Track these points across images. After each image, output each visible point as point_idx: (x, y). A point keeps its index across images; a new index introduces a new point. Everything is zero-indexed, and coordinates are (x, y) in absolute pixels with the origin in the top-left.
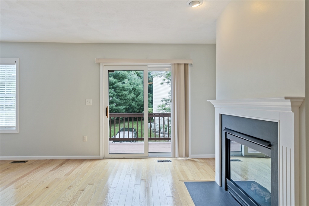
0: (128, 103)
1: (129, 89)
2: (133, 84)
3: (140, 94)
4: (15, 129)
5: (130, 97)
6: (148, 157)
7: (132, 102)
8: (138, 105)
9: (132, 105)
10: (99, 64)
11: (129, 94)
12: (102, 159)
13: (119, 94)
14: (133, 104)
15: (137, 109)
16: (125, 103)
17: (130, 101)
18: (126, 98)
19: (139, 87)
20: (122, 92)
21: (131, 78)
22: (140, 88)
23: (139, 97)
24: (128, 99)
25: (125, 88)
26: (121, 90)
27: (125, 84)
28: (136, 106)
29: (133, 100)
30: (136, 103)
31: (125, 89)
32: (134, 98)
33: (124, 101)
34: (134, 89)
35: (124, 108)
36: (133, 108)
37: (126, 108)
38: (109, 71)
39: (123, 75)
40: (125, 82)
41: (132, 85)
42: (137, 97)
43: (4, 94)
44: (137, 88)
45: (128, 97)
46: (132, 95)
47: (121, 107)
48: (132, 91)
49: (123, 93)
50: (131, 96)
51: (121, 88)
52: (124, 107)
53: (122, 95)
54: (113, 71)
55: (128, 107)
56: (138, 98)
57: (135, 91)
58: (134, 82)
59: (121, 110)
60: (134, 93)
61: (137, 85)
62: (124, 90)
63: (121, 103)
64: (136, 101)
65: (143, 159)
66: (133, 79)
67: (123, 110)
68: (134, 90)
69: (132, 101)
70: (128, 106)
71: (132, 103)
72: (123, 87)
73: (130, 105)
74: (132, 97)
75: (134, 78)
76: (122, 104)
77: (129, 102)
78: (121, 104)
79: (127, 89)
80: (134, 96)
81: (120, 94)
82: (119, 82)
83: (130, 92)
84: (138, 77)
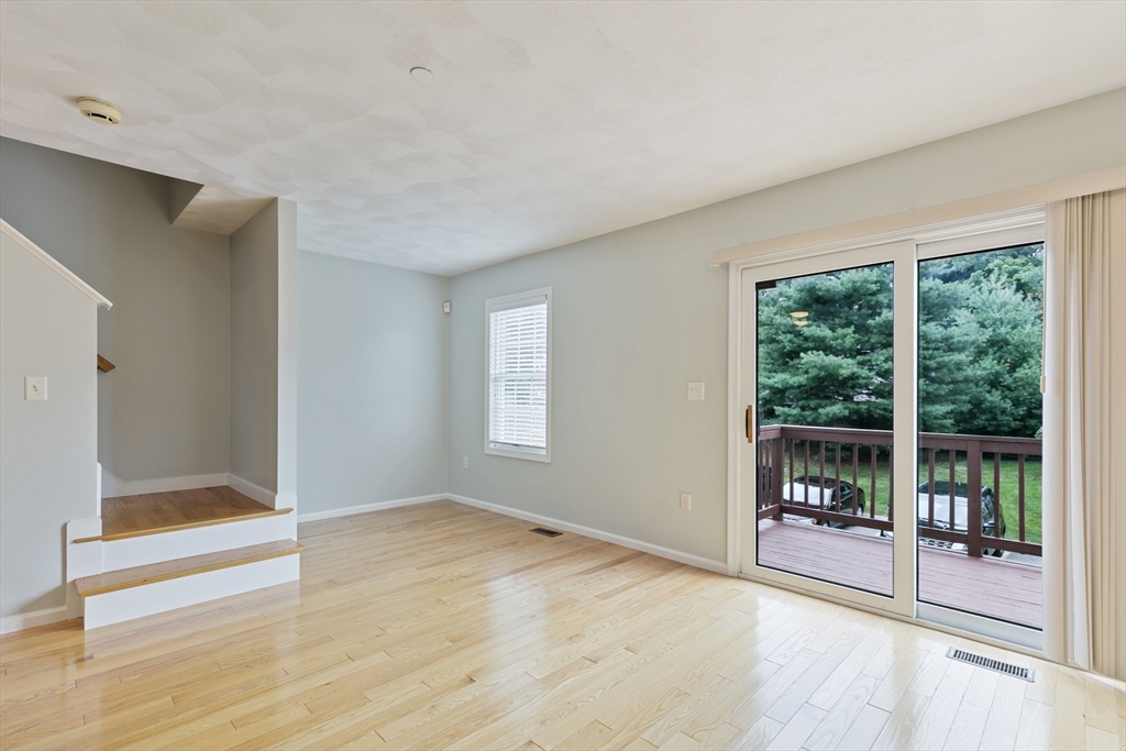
0: (966, 394)
1: (973, 343)
2: (994, 324)
3: (1026, 361)
4: (544, 452)
5: (979, 372)
6: (914, 619)
7: (989, 392)
8: (1016, 403)
9: (985, 400)
10: (726, 267)
11: (972, 362)
12: (733, 577)
13: (928, 362)
14: (994, 397)
15: (1012, 414)
16: (953, 393)
17: (977, 385)
18: (959, 376)
19: (1026, 332)
20: (941, 357)
21: (984, 304)
22: (1028, 335)
23: (1020, 373)
24: (966, 380)
25: (955, 340)
26: (937, 349)
27: (957, 325)
28: (1008, 405)
29: (994, 382)
30: (1007, 392)
31: (953, 343)
32: (997, 375)
33: (951, 387)
34: (999, 342)
35: (948, 413)
36: (991, 412)
37: (962, 413)
38: (760, 286)
39: (945, 296)
40: (957, 318)
41: (991, 329)
42: (1013, 368)
43: (532, 372)
44: (1015, 337)
45: (969, 372)
46: (989, 364)
47: (937, 407)
48: (991, 351)
49: (946, 359)
50: (985, 369)
51: (936, 341)
52: (949, 407)
53: (940, 367)
54: (772, 284)
55: (966, 408)
56: (1016, 375)
57: (1005, 349)
58: (997, 316)
59: (936, 418)
60: (1001, 357)
61: (1014, 328)
62: (951, 349)
63: (936, 393)
64: (1009, 389)
65: (884, 619)
66: (995, 307)
67: (945, 418)
68: (1002, 347)
69: (988, 388)
70: (969, 406)
71: (987, 395)
72: (946, 339)
73: (977, 403)
74: (985, 373)
75: (998, 301)
76: (943, 396)
77: (974, 389)
78: (936, 396)
79: (961, 345)
80: (998, 368)
81: (932, 364)
82: (929, 324)
83: (981, 353)
84: (1020, 295)
